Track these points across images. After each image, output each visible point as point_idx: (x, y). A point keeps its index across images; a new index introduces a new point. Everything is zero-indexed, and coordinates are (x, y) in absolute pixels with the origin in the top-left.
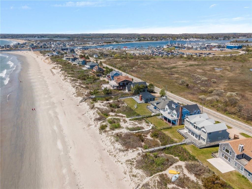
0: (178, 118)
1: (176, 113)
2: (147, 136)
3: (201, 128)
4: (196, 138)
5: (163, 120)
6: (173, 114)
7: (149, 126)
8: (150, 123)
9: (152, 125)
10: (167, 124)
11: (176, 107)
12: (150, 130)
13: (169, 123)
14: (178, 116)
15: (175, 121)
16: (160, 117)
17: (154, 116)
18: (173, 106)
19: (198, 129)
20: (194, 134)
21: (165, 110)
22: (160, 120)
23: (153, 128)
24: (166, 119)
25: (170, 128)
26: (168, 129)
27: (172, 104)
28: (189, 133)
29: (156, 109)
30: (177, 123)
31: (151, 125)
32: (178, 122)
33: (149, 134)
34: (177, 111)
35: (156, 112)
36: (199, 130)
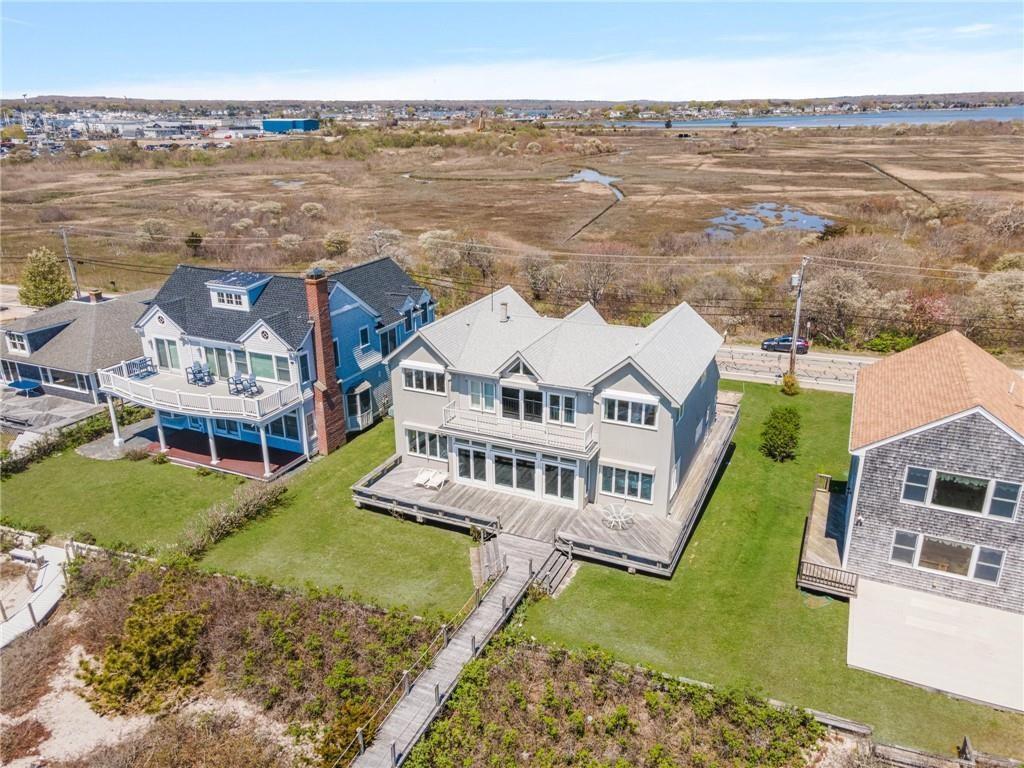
0: (309, 393)
1: (277, 347)
2: (40, 732)
3: (598, 389)
4: (557, 501)
5: (162, 461)
6: (241, 367)
7: (24, 581)
8: (28, 538)
9: (57, 553)
10: (224, 476)
11: (255, 297)
12: (58, 619)
13: (237, 468)
14: (305, 376)
15: (286, 425)
16: (117, 441)
17: (44, 452)
18: (215, 303)
19: (554, 415)
20: (526, 467)
21: (143, 364)
22: (128, 464)
23: (82, 583)
24: (186, 436)
25: (277, 502)
26: (257, 527)
27: (210, 284)
28: (472, 483)
29: (39, 391)
30: (313, 437)
31: (46, 551)
32: (319, 420)
33: (57, 682)
34: (284, 328)
35: (48, 419)
36: (569, 418)
